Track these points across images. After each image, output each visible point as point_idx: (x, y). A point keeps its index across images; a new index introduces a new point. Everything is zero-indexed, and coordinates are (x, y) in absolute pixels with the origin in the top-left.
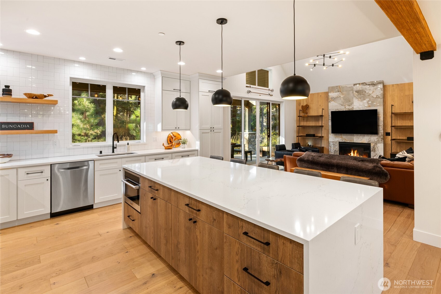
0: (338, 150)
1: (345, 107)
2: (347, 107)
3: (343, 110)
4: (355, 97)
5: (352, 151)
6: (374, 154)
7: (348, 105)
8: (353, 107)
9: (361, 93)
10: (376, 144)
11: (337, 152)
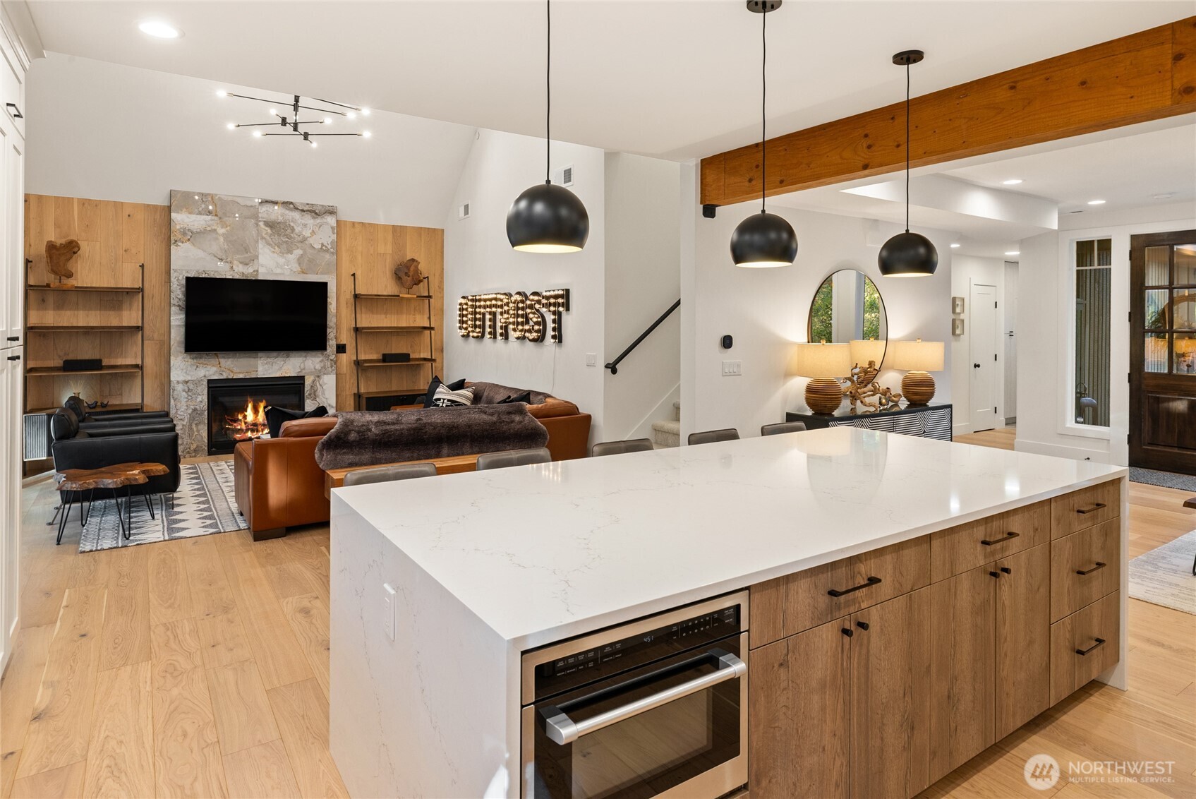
0: (206, 407)
1: (232, 267)
2: (238, 266)
3: (224, 277)
4: (263, 238)
5: (250, 406)
6: (313, 404)
7: (241, 263)
8: (256, 269)
9: (282, 231)
10: (318, 377)
11: (201, 414)
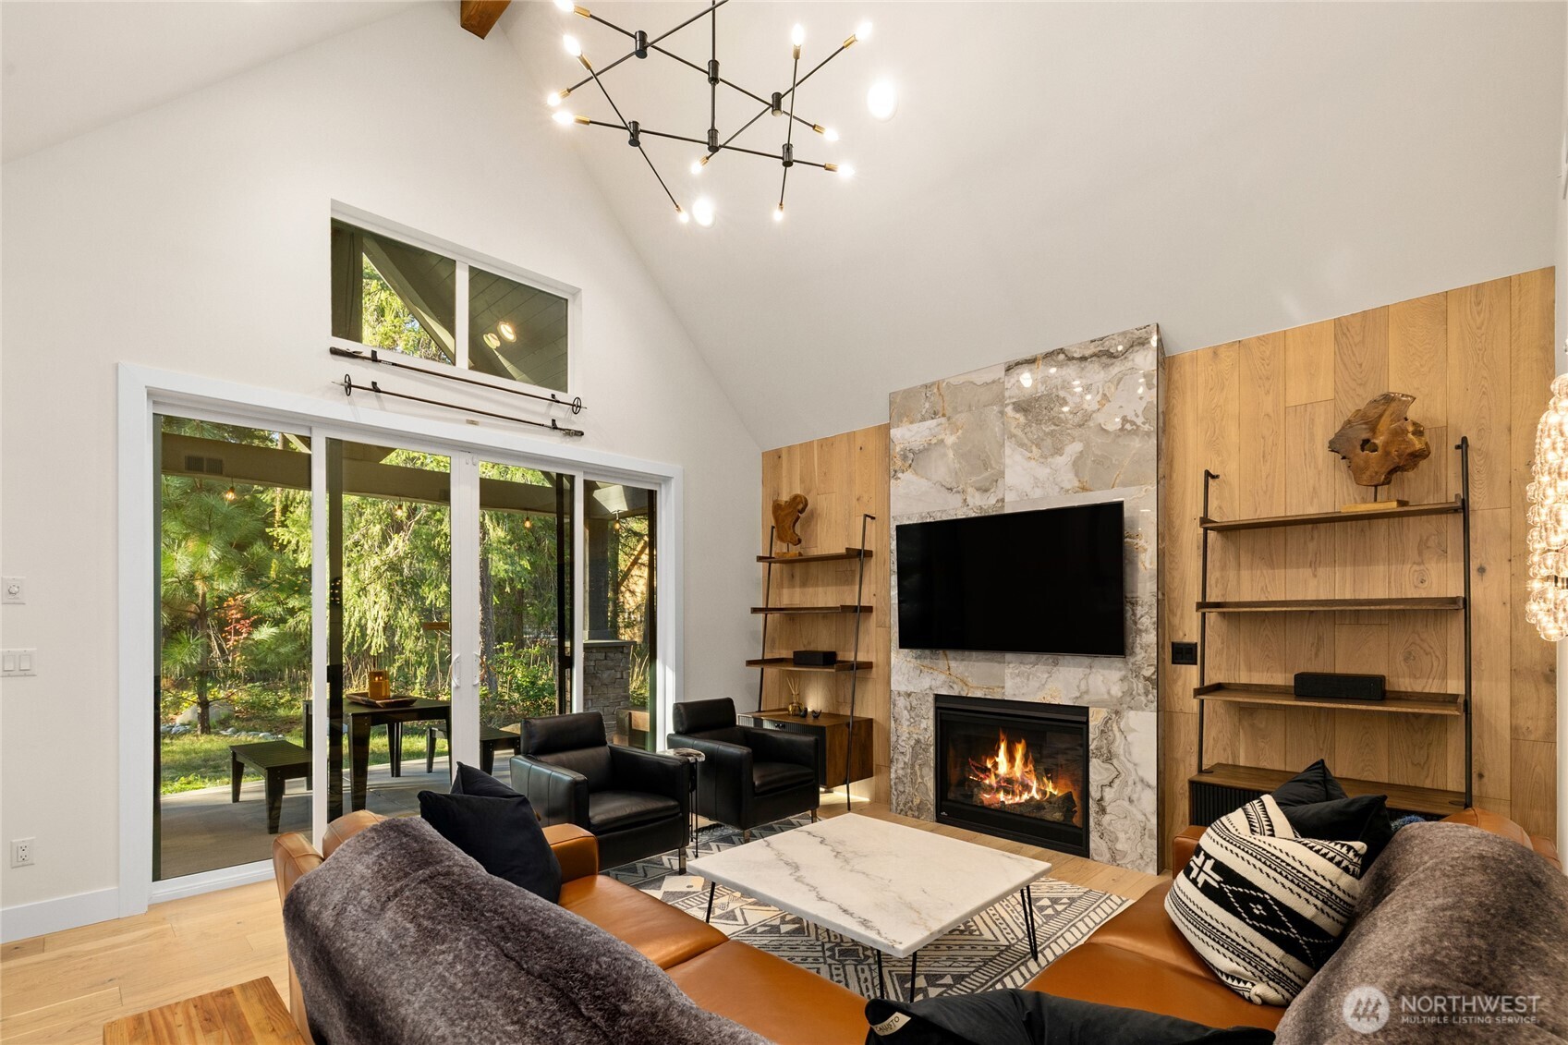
0: (932, 740)
1: (965, 500)
2: (973, 497)
3: (955, 518)
4: (1012, 436)
5: (1003, 746)
6: (1106, 769)
7: (977, 490)
8: (1000, 496)
9: (1045, 412)
10: (1117, 713)
11: (926, 750)
